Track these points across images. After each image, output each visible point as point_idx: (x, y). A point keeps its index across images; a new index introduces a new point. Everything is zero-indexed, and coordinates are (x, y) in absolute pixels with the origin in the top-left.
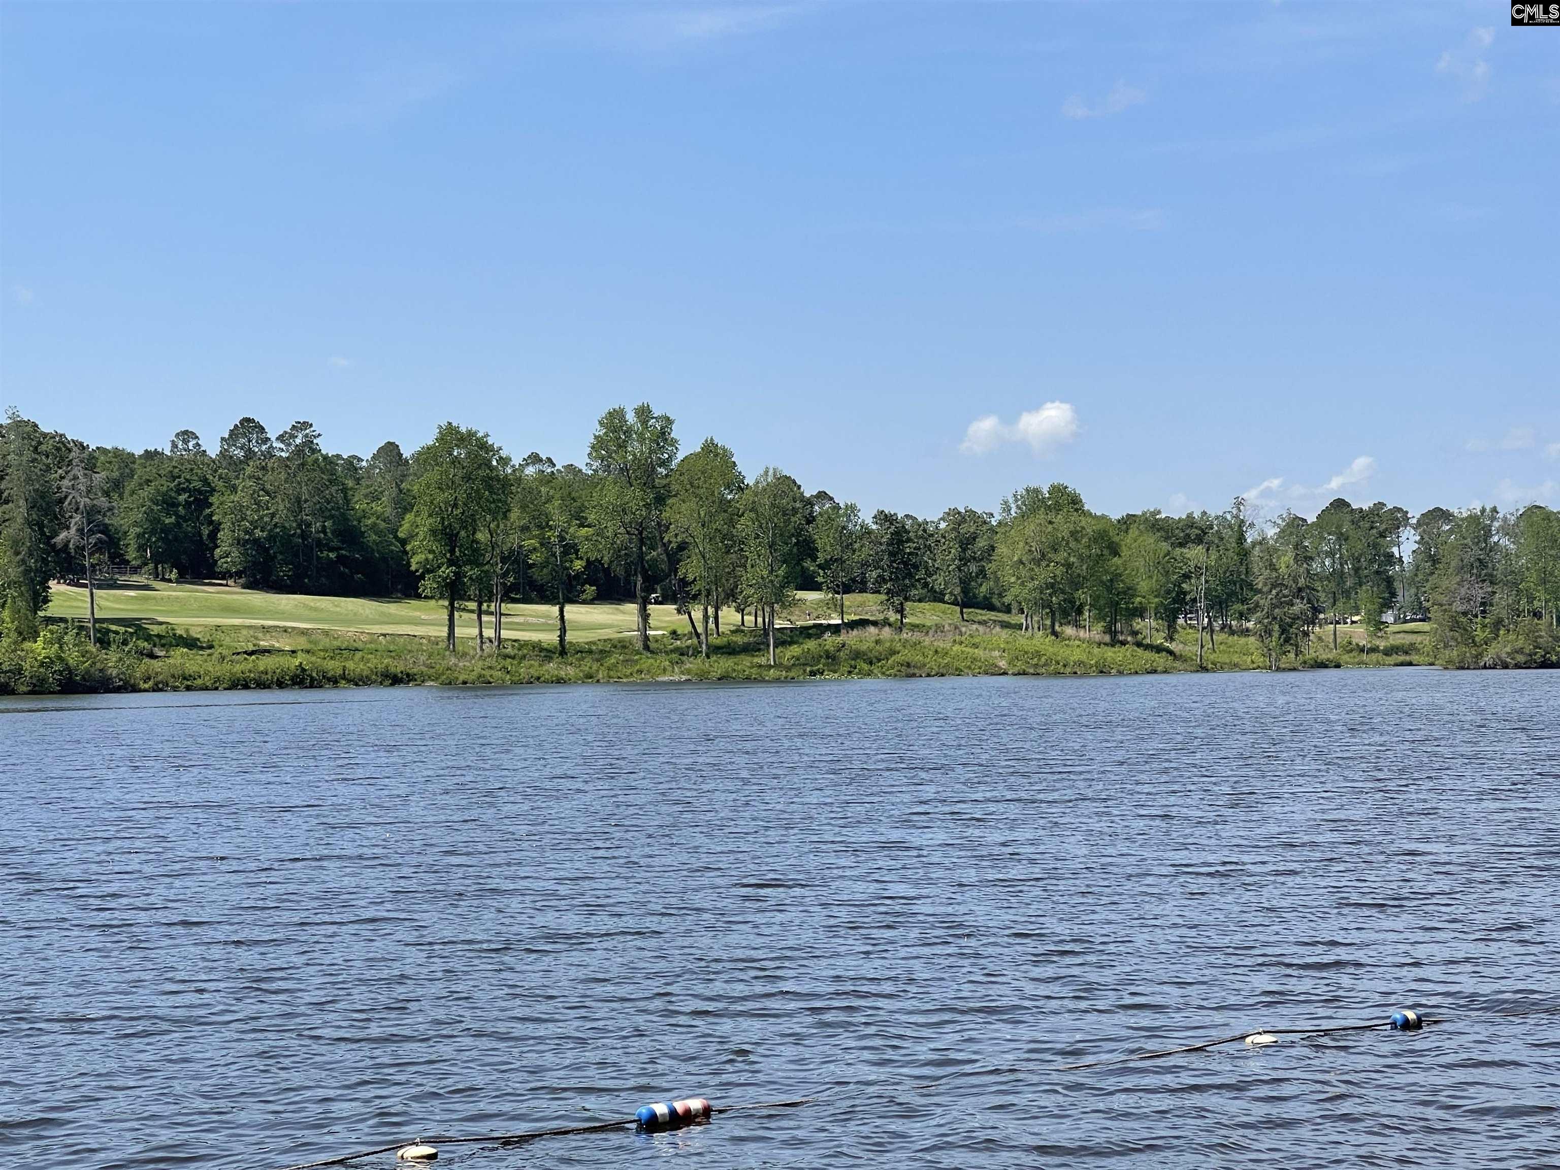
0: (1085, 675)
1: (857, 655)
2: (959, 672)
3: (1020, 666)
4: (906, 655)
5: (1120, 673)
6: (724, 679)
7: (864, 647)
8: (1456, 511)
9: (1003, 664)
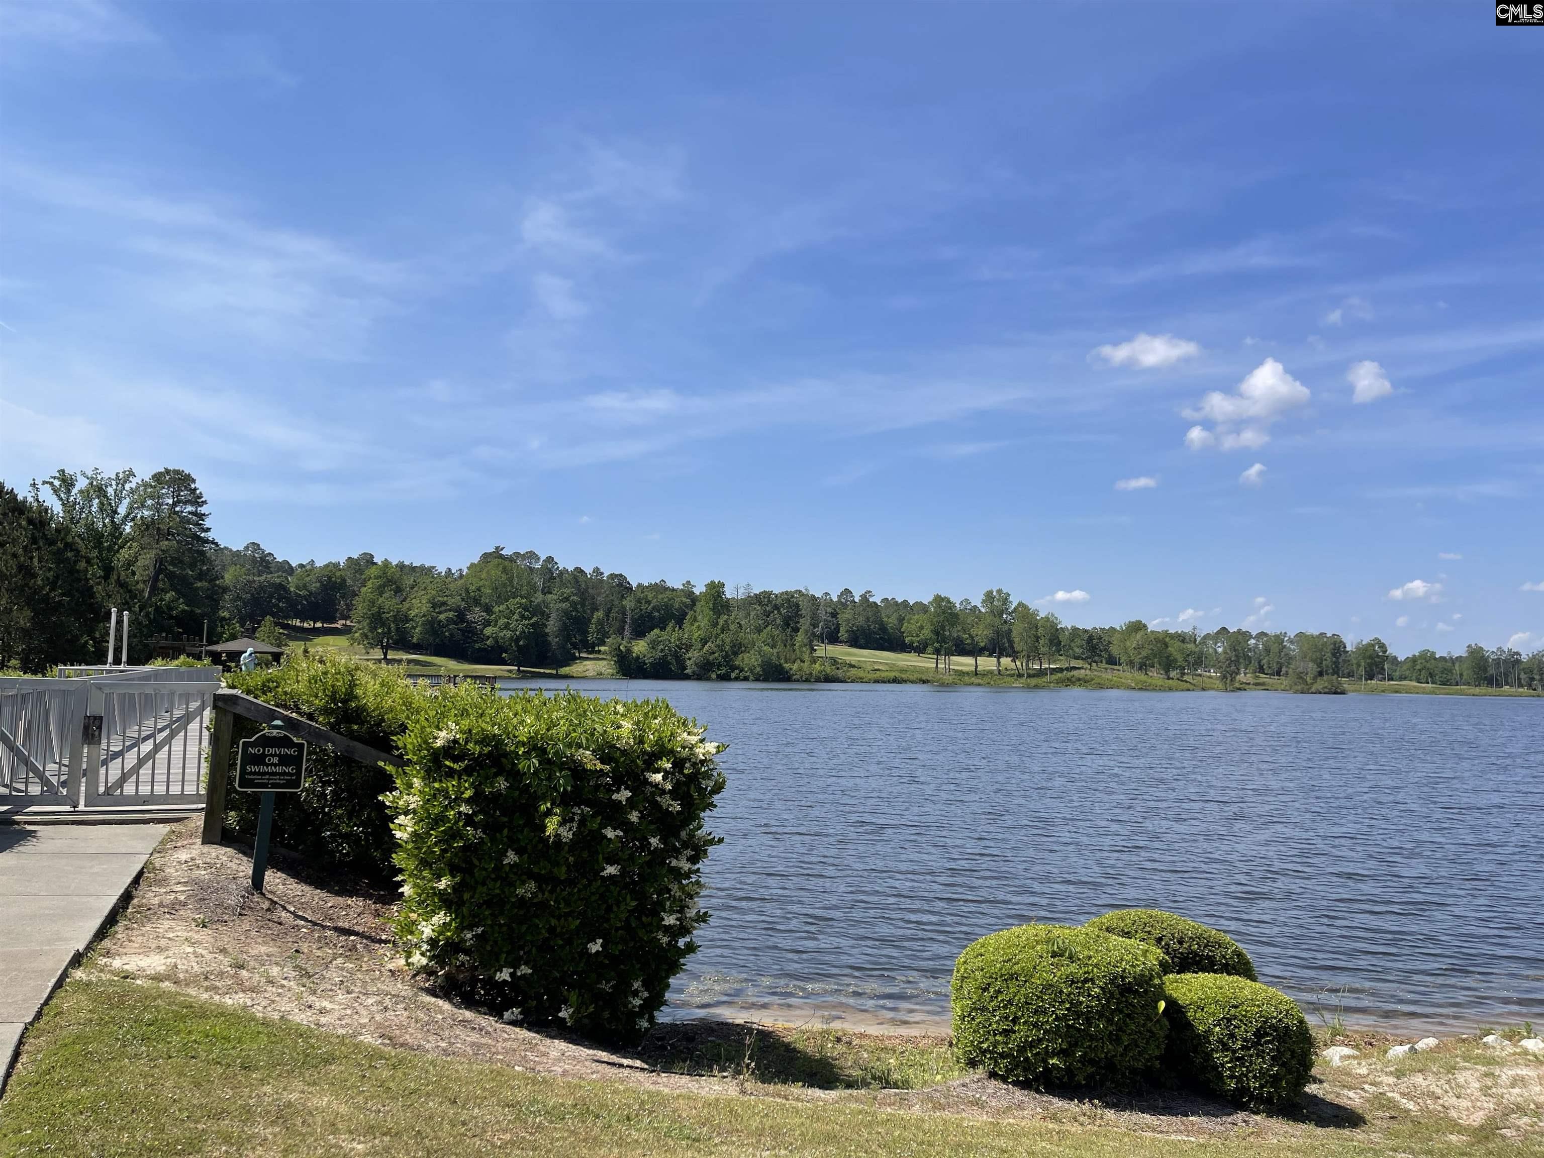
0: (1165, 691)
1: (1079, 680)
2: (1118, 687)
3: (1140, 686)
4: (1097, 680)
5: (1177, 690)
6: (1036, 687)
7: (1081, 677)
8: (1269, 632)
9: (1133, 685)
